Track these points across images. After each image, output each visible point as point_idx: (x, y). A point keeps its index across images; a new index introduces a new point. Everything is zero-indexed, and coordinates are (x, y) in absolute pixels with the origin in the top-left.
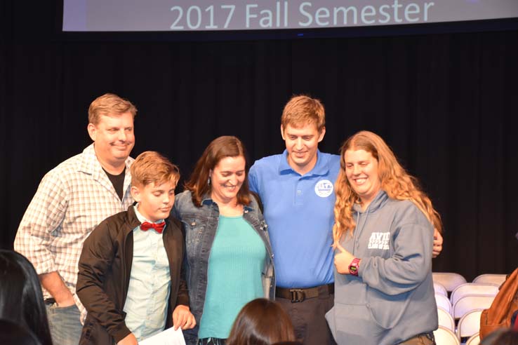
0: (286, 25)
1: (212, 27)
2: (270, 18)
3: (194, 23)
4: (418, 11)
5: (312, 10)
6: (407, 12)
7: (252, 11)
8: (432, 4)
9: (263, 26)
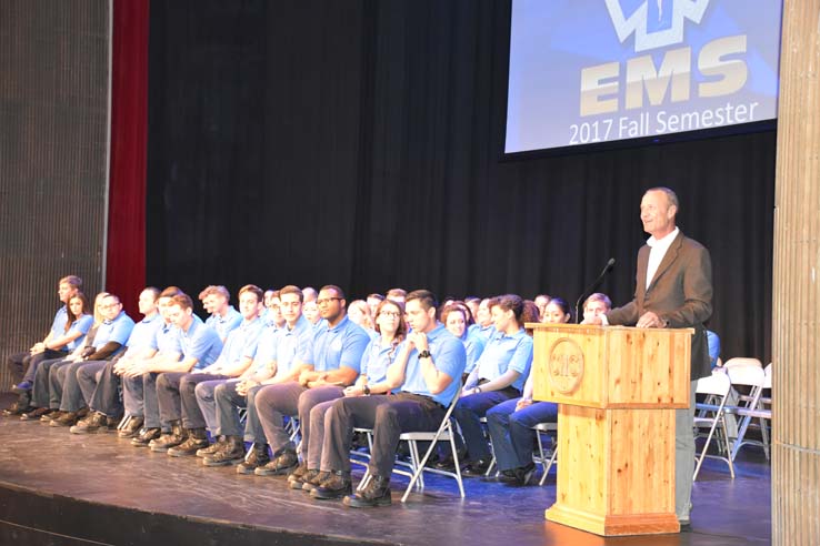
0: (647, 134)
2: (636, 128)
3: (585, 138)
4: (745, 112)
5: (665, 118)
6: (737, 113)
7: (625, 123)
8: (756, 104)
9: (632, 136)
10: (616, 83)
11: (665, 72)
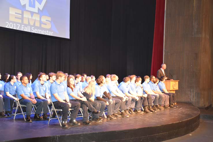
0: (29, 31)
1: (15, 28)
2: (26, 29)
4: (51, 33)
5: (34, 29)
7: (23, 27)
9: (25, 31)
10: (21, 16)
11: (34, 18)
